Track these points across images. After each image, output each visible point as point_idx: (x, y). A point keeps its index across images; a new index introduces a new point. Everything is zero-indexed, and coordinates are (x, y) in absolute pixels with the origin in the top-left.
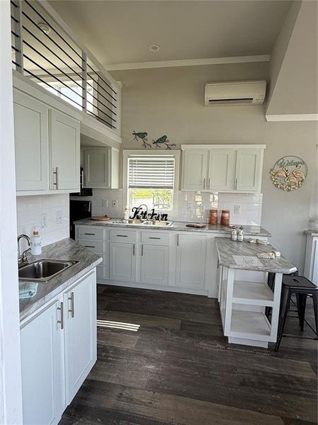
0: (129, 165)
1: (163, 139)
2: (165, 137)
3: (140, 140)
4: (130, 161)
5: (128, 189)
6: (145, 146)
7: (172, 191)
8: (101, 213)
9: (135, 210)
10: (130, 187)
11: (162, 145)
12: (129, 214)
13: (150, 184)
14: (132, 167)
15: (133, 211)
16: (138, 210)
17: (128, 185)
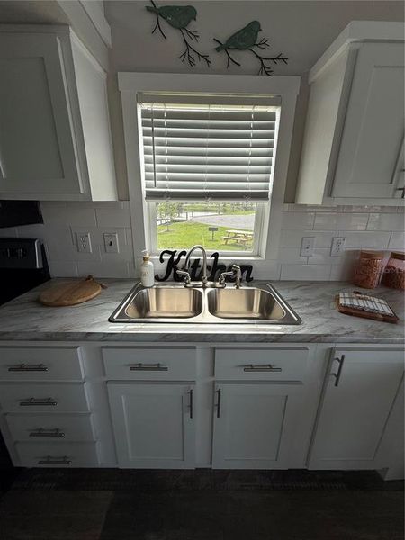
0: (141, 129)
1: (247, 37)
2: (254, 28)
3: (174, 36)
4: (146, 114)
5: (146, 203)
6: (191, 59)
7: (267, 205)
8: (79, 270)
9: (166, 257)
10: (151, 195)
11: (246, 58)
12: (154, 266)
13: (205, 187)
14: (152, 134)
15: (162, 260)
16: (176, 257)
17: (144, 190)
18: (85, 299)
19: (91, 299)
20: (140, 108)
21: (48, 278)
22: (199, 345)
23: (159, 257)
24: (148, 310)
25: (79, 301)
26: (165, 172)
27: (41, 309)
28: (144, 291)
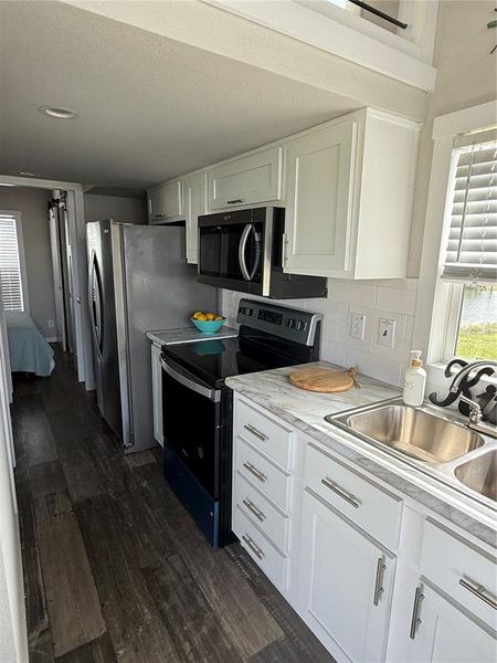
0: (453, 180)
15: (448, 373)
16: (472, 375)
17: (442, 263)
18: (324, 389)
19: (330, 392)
20: (457, 155)
21: (316, 359)
22: (407, 500)
23: (445, 367)
24: (395, 437)
25: (318, 389)
26: (479, 238)
27: (286, 385)
28: (397, 408)
